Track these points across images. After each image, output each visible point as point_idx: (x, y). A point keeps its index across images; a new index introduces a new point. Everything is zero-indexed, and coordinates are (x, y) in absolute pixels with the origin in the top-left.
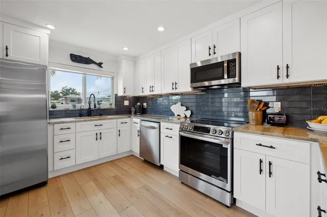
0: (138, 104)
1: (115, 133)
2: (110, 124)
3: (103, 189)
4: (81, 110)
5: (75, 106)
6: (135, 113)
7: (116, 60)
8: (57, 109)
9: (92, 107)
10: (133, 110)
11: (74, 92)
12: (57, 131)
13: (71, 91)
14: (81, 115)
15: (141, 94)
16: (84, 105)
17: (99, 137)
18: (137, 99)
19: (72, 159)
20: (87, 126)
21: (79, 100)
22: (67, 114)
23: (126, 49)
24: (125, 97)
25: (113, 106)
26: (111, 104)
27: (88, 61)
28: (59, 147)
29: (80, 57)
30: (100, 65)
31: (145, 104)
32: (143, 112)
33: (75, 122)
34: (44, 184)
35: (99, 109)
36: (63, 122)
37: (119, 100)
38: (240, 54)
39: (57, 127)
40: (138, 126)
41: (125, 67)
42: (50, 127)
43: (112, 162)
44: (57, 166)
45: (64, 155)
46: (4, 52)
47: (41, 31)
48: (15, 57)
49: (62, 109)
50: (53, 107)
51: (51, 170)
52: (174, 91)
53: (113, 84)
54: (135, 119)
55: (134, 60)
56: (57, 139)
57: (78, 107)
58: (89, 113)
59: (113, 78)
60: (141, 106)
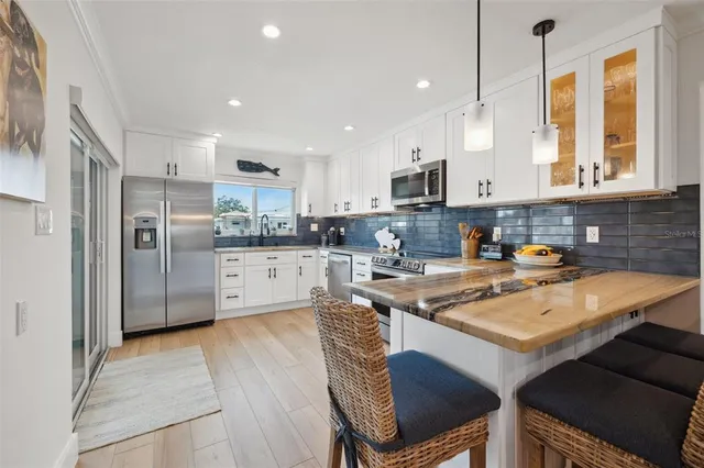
0: (332, 229)
1: (295, 271)
2: (289, 257)
4: (251, 237)
5: (242, 232)
6: (327, 244)
7: (299, 163)
8: (223, 235)
9: (265, 233)
10: (324, 238)
11: (236, 206)
12: (224, 263)
13: (232, 205)
14: (250, 244)
15: (333, 214)
16: (255, 231)
17: (273, 273)
18: (331, 221)
19: (241, 299)
20: (257, 258)
21: (247, 221)
22: (234, 242)
23: (310, 149)
24: (312, 218)
25: (294, 233)
26: (291, 230)
27: (259, 168)
28: (226, 282)
29: (250, 163)
30: (275, 172)
31: (342, 230)
32: (339, 241)
33: (244, 252)
34: (210, 323)
35: (274, 237)
36: (230, 252)
37: (303, 223)
38: (444, 162)
39: (225, 257)
40: (326, 260)
41: (312, 174)
42: (217, 256)
43: (290, 311)
44: (225, 307)
45: (232, 292)
46: (172, 171)
47: (208, 139)
48: (183, 175)
49: (228, 235)
50: (218, 233)
51: (217, 308)
52: (374, 211)
53: (294, 198)
54: (324, 251)
55: (326, 161)
56: (224, 272)
57: (247, 233)
58: (261, 242)
59: (294, 190)
60: (335, 233)
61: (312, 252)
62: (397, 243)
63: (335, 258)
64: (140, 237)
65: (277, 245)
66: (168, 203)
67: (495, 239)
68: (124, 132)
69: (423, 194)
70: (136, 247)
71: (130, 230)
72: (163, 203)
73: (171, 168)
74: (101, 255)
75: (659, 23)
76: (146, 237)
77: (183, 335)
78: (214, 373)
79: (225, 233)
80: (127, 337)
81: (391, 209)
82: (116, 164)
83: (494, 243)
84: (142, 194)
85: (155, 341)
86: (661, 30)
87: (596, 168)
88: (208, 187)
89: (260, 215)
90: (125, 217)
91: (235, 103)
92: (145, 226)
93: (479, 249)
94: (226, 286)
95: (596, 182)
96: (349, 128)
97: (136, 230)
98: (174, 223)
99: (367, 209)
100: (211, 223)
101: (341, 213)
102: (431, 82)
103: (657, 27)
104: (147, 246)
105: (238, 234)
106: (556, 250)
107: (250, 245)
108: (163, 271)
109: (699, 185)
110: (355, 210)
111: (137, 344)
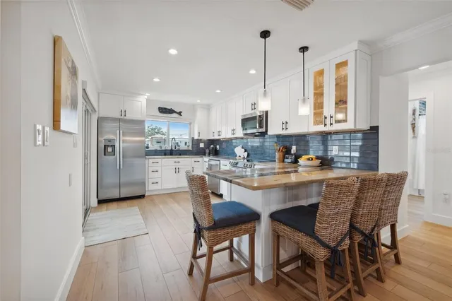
0: (212, 146)
1: (190, 169)
2: (187, 162)
3: (178, 203)
4: (165, 150)
5: (161, 147)
6: (209, 154)
7: (193, 108)
9: (173, 148)
10: (207, 151)
11: (159, 132)
12: (151, 164)
13: (156, 131)
15: (212, 138)
16: (168, 147)
17: (177, 171)
19: (159, 184)
20: (169, 162)
21: (164, 141)
22: (156, 153)
23: (199, 101)
24: (201, 140)
25: (190, 148)
26: (188, 146)
27: (171, 111)
28: (152, 175)
29: (165, 109)
30: (180, 113)
31: (218, 147)
32: (216, 153)
33: (161, 158)
34: (143, 196)
35: (179, 150)
36: (154, 158)
37: (196, 142)
38: (267, 112)
39: (151, 161)
40: (207, 164)
41: (200, 115)
42: (147, 161)
44: (151, 188)
45: (155, 181)
46: (123, 114)
47: (142, 97)
48: (129, 116)
49: (154, 149)
50: (147, 148)
51: (147, 189)
52: (233, 136)
53: (190, 129)
54: (206, 159)
55: (208, 108)
56: (151, 169)
57: (163, 148)
58: (171, 153)
59: (190, 124)
60: (214, 148)
61: (199, 159)
62: (246, 154)
63: (213, 163)
64: (107, 149)
65: (180, 155)
66: (121, 132)
67: (292, 152)
68: (99, 93)
69: (256, 128)
70: (105, 155)
71: (102, 146)
72: (118, 131)
73: (123, 112)
74: (87, 159)
75: (356, 48)
76: (110, 149)
77: (129, 202)
78: (145, 219)
79: (151, 148)
80: (100, 202)
81: (242, 136)
82: (95, 111)
83: (292, 155)
84: (107, 126)
85: (115, 205)
86: (358, 51)
87: (331, 117)
88: (142, 122)
89: (171, 137)
90: (99, 139)
91: (156, 80)
92: (109, 143)
93: (284, 158)
94: (152, 177)
95: (331, 124)
96: (218, 91)
97: (105, 146)
98: (125, 142)
99: (229, 136)
100: (144, 142)
101: (216, 137)
102: (256, 71)
103: (356, 50)
104: (110, 154)
105: (159, 149)
106: (318, 158)
107: (165, 155)
108: (118, 168)
109: (378, 126)
110: (223, 136)
111: (104, 206)
